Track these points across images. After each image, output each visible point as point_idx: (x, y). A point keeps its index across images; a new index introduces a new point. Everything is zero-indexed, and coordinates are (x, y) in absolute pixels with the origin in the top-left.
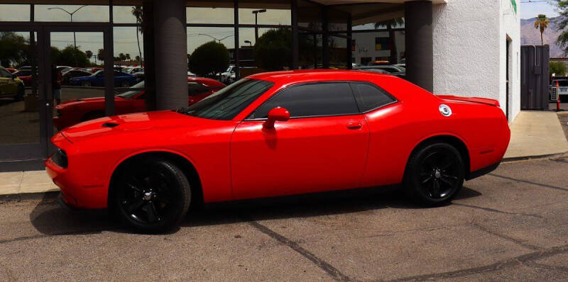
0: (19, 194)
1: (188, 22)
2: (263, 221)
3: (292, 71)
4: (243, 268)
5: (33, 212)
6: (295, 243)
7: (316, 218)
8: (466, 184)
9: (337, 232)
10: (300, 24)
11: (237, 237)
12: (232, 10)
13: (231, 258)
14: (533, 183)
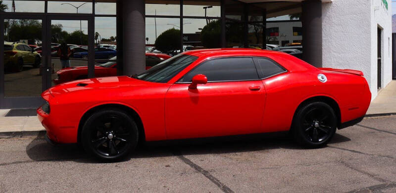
0: (21, 132)
1: (146, 14)
2: (188, 156)
3: (220, 49)
4: (166, 188)
5: (29, 144)
6: (207, 172)
7: (226, 155)
8: (338, 131)
9: (239, 165)
10: (227, 16)
11: (167, 166)
12: (178, 6)
13: (159, 181)
14: (391, 133)
